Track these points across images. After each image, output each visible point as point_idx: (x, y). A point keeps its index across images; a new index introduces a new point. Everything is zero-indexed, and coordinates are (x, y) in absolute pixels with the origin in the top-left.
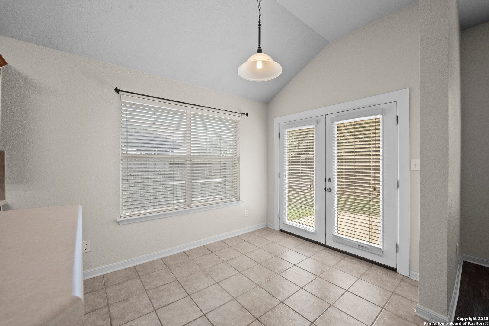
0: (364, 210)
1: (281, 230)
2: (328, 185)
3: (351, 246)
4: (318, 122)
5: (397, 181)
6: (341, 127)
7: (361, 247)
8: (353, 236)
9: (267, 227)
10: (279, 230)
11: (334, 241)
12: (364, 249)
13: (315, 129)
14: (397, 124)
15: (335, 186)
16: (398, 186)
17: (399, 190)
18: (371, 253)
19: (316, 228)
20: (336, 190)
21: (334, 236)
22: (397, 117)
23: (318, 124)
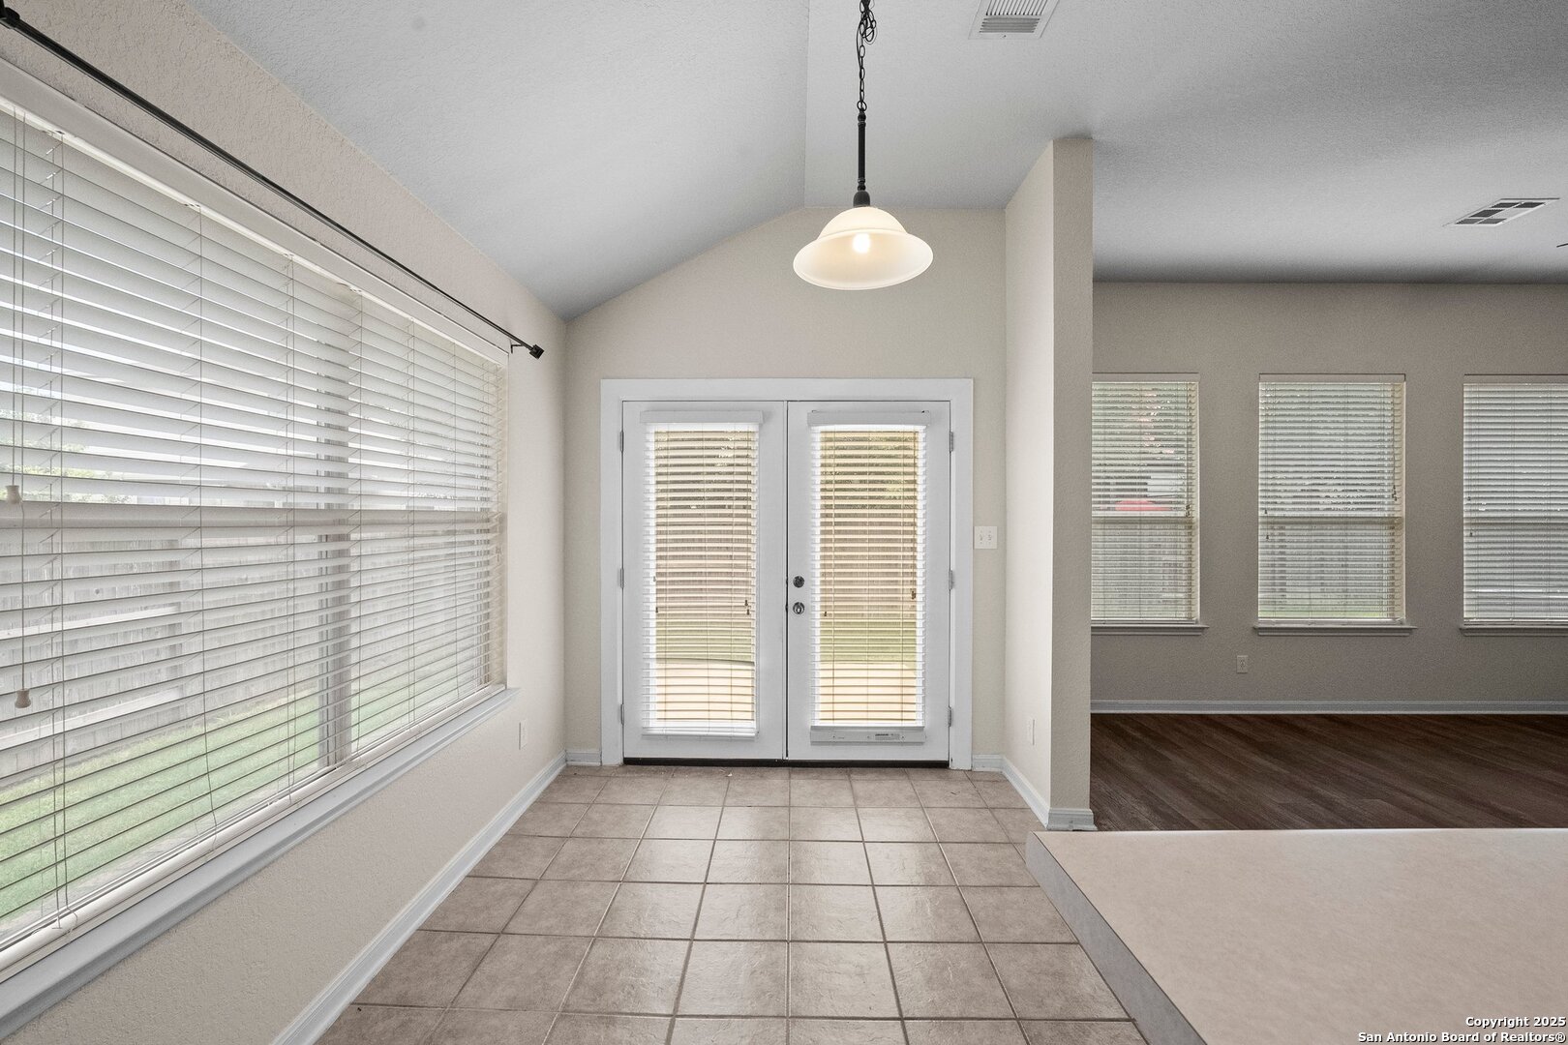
0: (882, 648)
1: (628, 761)
2: (796, 595)
3: (860, 743)
4: (765, 418)
5: (951, 573)
6: (830, 440)
7: (883, 737)
8: (864, 715)
9: (568, 766)
10: (620, 761)
11: (814, 743)
12: (890, 739)
13: (757, 436)
14: (951, 450)
15: (814, 594)
16: (952, 584)
17: (953, 591)
18: (902, 744)
19: (758, 721)
20: (818, 607)
21: (814, 728)
22: (951, 435)
23: (764, 422)
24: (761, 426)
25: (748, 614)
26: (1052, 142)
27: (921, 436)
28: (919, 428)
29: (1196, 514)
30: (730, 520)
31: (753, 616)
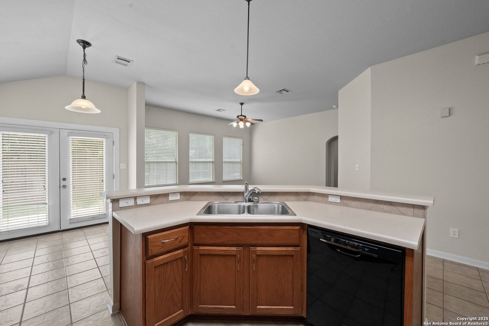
0: (93, 195)
3: (86, 221)
5: (113, 175)
7: (93, 218)
8: (88, 213)
11: (70, 223)
12: (96, 218)
13: (48, 138)
14: (113, 145)
15: (70, 182)
16: (114, 177)
17: (114, 179)
18: (99, 219)
19: (49, 221)
20: (71, 186)
21: (70, 219)
22: (113, 141)
23: (51, 134)
24: (49, 135)
25: (45, 189)
26: (136, 83)
27: (104, 141)
28: (103, 139)
29: (177, 161)
30: (37, 162)
31: (47, 190)
